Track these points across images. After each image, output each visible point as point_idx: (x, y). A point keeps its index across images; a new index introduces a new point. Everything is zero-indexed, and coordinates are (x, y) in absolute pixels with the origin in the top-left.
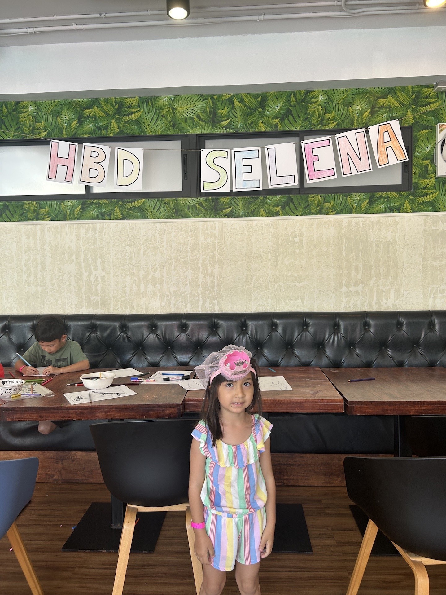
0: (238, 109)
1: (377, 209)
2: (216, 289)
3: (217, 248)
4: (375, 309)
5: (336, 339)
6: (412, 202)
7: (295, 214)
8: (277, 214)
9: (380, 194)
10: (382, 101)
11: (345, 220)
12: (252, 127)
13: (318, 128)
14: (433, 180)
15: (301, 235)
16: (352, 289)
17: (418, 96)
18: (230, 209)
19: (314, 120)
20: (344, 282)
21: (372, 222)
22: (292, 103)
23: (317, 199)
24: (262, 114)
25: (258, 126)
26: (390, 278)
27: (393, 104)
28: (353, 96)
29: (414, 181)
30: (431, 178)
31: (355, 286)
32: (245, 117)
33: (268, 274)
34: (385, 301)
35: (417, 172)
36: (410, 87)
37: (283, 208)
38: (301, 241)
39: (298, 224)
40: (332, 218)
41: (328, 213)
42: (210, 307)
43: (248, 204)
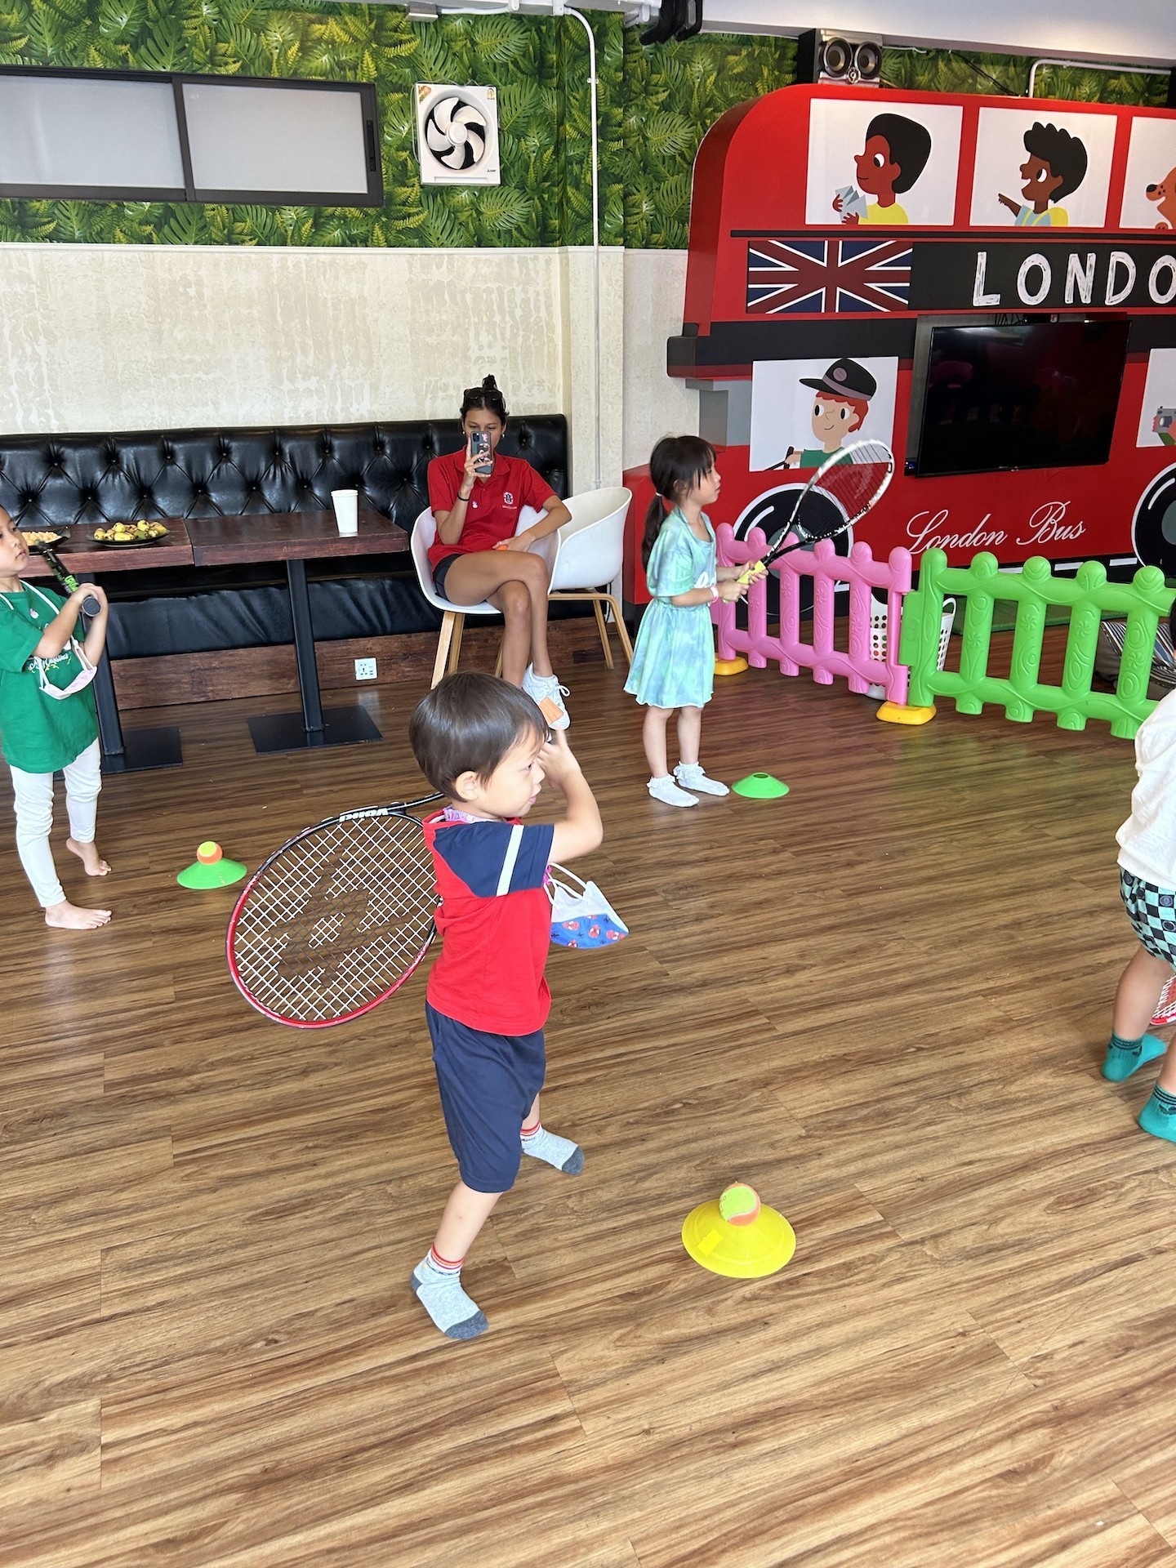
0: (41, 17)
1: (329, 238)
2: (46, 386)
3: (37, 305)
4: (340, 420)
5: (278, 473)
6: (385, 228)
7: (181, 241)
8: (149, 241)
9: (330, 210)
10: (318, 29)
11: (276, 258)
12: (76, 58)
13: (206, 70)
14: (417, 188)
15: (199, 283)
16: (301, 385)
17: (380, 27)
18: (52, 226)
19: (198, 55)
20: (284, 372)
21: (323, 263)
22: (151, 16)
23: (217, 214)
24: (93, 31)
25: (88, 55)
26: (361, 364)
27: (339, 37)
28: (265, 12)
29: (386, 188)
30: (413, 186)
31: (303, 378)
32: (59, 34)
33: (146, 357)
34: (355, 406)
35: (390, 172)
36: (365, 7)
37: (158, 227)
38: (200, 295)
39: (191, 262)
40: (249, 251)
41: (243, 242)
42: (41, 422)
43: (88, 216)
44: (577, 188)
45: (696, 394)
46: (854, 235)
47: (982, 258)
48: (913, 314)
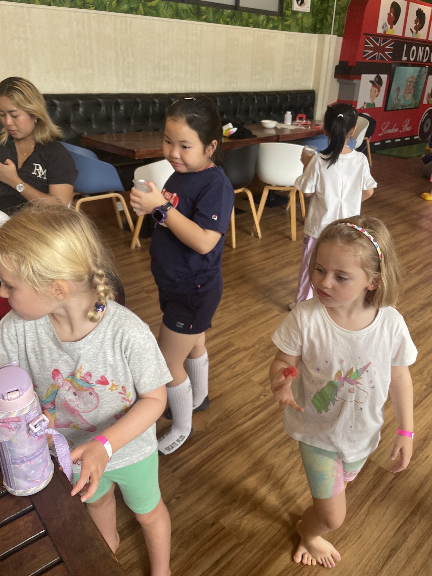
1: (269, 26)
3: (198, 45)
6: (282, 24)
8: (227, 23)
9: (270, 17)
14: (290, 11)
15: (238, 40)
16: (257, 77)
18: (205, 16)
20: (254, 73)
23: (245, 15)
26: (271, 71)
29: (284, 10)
31: (258, 75)
35: (285, 5)
37: (232, 19)
38: (238, 44)
41: (250, 26)
43: (215, 13)
44: (330, 16)
45: (338, 84)
46: (385, 37)
47: (405, 45)
48: (392, 62)
